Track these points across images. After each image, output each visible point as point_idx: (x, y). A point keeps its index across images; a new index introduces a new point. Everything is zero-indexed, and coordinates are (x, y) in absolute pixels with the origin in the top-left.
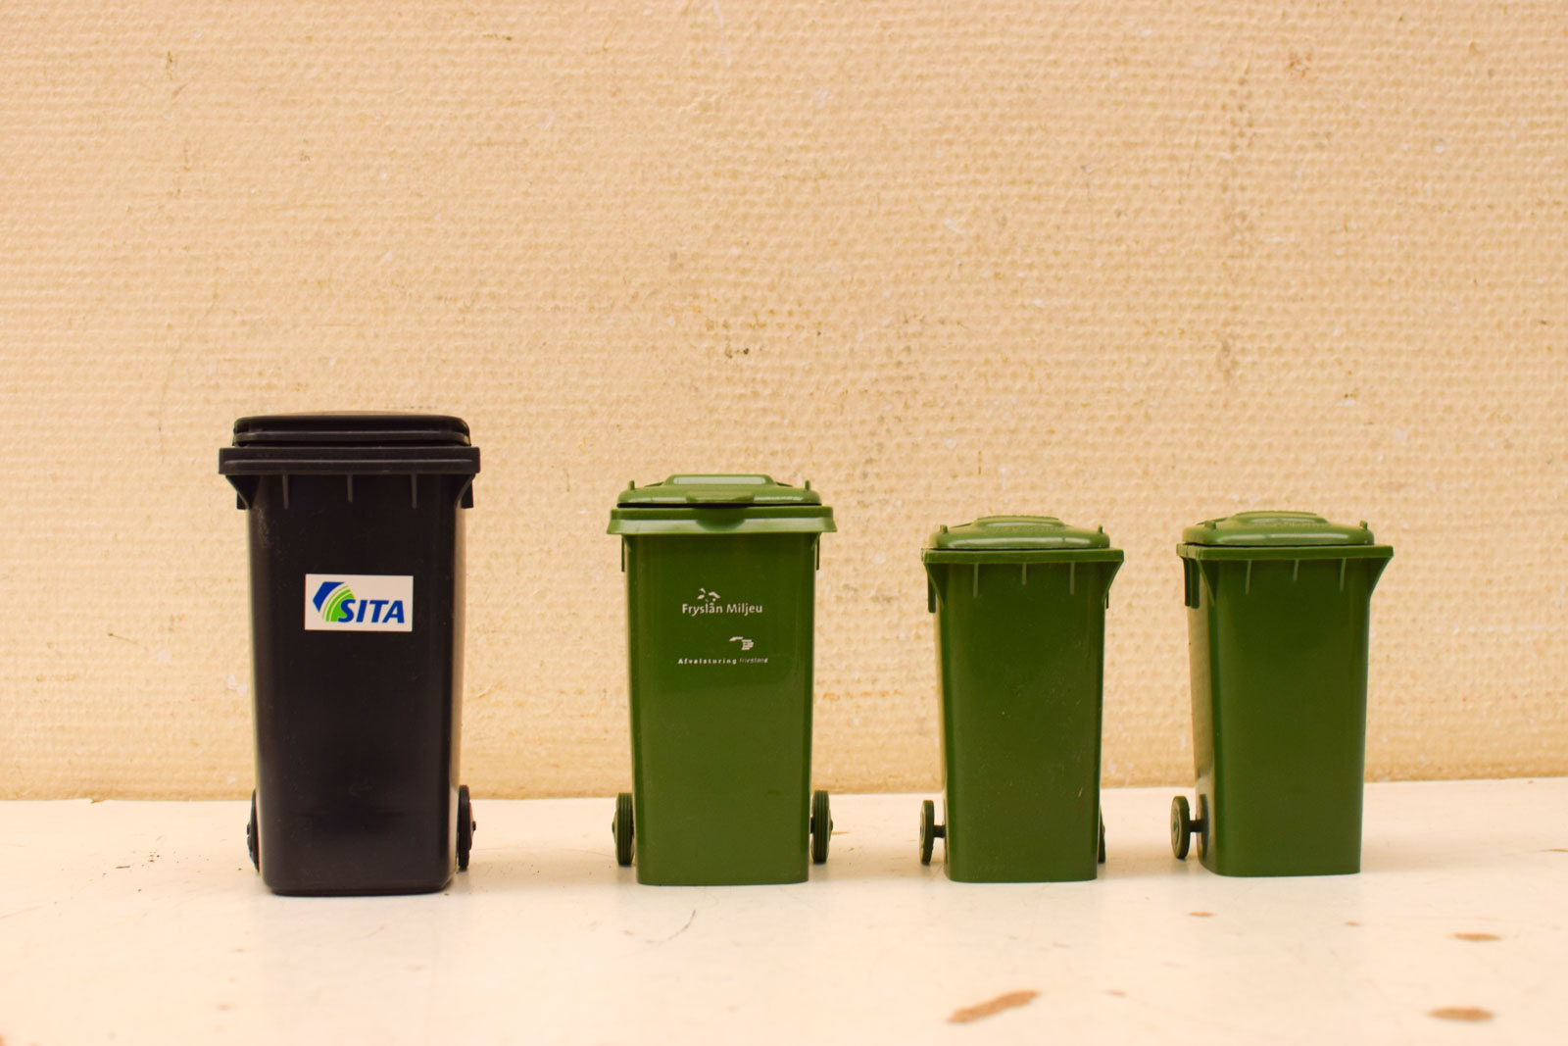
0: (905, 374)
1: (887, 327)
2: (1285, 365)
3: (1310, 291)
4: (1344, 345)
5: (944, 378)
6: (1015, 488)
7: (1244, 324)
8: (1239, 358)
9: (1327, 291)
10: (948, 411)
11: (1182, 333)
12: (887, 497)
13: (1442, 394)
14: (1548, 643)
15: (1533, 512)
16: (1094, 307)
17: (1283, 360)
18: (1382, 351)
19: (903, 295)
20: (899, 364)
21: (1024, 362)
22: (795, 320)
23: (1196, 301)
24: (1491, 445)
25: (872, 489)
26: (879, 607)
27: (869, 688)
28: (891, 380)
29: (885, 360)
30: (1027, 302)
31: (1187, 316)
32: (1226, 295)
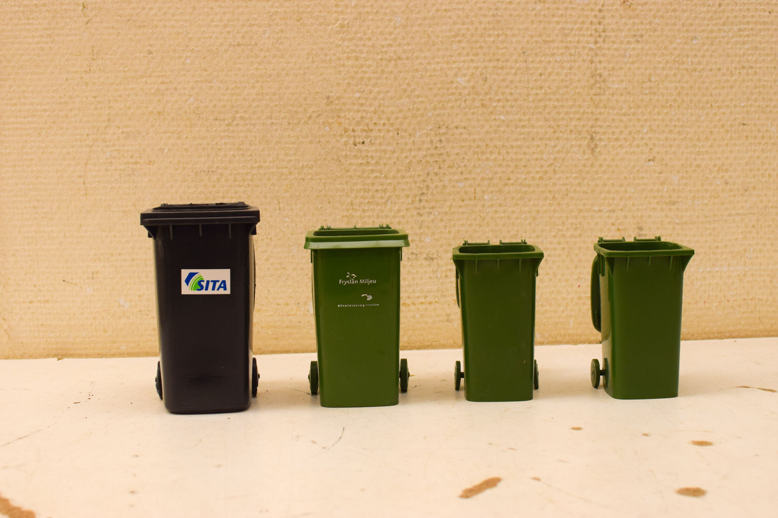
0: (439, 152)
1: (431, 130)
2: (620, 146)
3: (632, 111)
4: (648, 136)
5: (457, 154)
6: (492, 206)
7: (601, 127)
8: (598, 143)
9: (640, 110)
10: (460, 169)
11: (571, 131)
12: (431, 211)
13: (695, 159)
14: (745, 275)
15: (738, 214)
16: (529, 120)
17: (619, 143)
18: (667, 139)
19: (438, 115)
20: (436, 148)
21: (496, 146)
22: (387, 127)
23: (577, 116)
24: (718, 183)
25: (424, 207)
26: (427, 263)
27: (423, 300)
28: (432, 155)
29: (429, 146)
30: (497, 117)
31: (574, 123)
32: (592, 113)
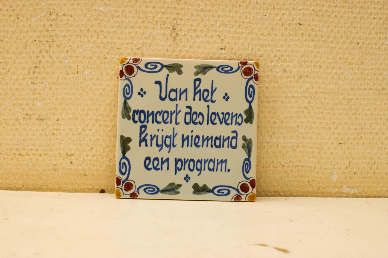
0: (50, 34)
1: (44, 16)
2: (197, 36)
3: (208, 8)
4: (221, 29)
5: (65, 36)
6: (91, 79)
7: (182, 20)
8: (179, 33)
9: (215, 8)
10: (66, 49)
11: (157, 22)
12: (42, 81)
13: (259, 50)
14: (297, 147)
15: (293, 97)
16: (123, 11)
17: (196, 34)
18: (236, 32)
19: (50, 4)
20: (48, 30)
21: (95, 31)
22: (9, 13)
23: (163, 10)
24: (278, 70)
25: (37, 78)
26: (39, 122)
27: (35, 152)
28: (44, 36)
29: (42, 29)
30: (97, 8)
31: (159, 16)
32: (175, 8)
